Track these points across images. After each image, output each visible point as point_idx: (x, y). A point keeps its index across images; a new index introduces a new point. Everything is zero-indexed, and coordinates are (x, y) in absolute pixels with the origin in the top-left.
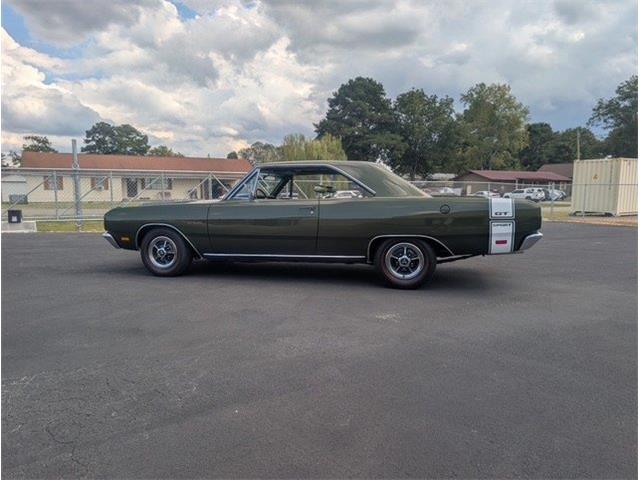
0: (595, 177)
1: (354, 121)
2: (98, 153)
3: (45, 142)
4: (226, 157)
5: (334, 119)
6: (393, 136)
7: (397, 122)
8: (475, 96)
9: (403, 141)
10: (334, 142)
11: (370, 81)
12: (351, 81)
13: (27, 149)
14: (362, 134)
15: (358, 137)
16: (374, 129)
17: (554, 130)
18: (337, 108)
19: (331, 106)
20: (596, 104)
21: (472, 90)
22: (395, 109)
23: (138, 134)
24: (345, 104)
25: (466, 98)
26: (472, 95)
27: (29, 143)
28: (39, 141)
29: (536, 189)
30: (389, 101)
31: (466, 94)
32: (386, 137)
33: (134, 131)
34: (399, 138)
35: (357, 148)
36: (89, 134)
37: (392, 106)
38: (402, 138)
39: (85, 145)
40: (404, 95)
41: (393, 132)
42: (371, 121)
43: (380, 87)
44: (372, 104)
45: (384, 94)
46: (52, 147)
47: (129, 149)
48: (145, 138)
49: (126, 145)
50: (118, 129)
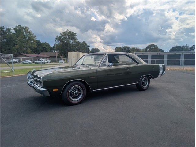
0: (74, 57)
8: (18, 29)
17: (42, 42)
20: (56, 37)
21: (16, 26)
25: (14, 29)
26: (17, 28)
29: (44, 60)
31: (15, 28)
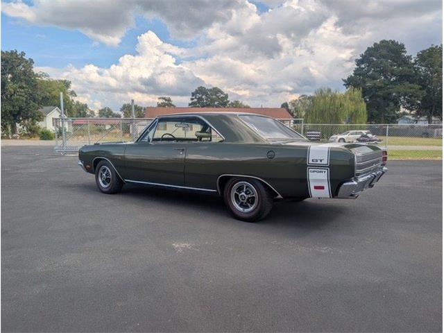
1: (377, 75)
2: (198, 107)
3: (169, 100)
4: (280, 107)
5: (360, 75)
6: (412, 85)
7: (416, 74)
9: (420, 89)
10: (356, 93)
11: (393, 42)
12: (375, 44)
13: (159, 105)
14: (383, 85)
15: (380, 88)
16: (394, 81)
18: (363, 66)
19: (358, 65)
22: (415, 64)
23: (222, 93)
24: (370, 63)
27: (161, 101)
28: (166, 100)
30: (409, 57)
32: (406, 87)
33: (220, 91)
34: (417, 87)
35: (379, 96)
36: (193, 94)
37: (413, 61)
38: (420, 86)
39: (190, 102)
40: (424, 52)
41: (411, 82)
42: (393, 74)
43: (402, 47)
44: (394, 61)
45: (406, 52)
46: (173, 103)
47: (216, 103)
48: (227, 96)
49: (215, 101)
50: (210, 90)
